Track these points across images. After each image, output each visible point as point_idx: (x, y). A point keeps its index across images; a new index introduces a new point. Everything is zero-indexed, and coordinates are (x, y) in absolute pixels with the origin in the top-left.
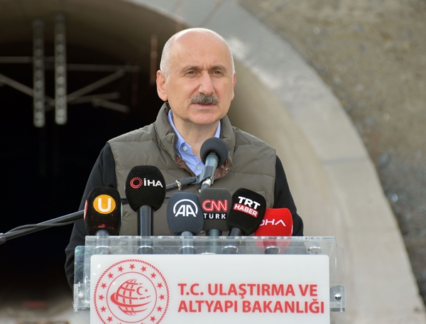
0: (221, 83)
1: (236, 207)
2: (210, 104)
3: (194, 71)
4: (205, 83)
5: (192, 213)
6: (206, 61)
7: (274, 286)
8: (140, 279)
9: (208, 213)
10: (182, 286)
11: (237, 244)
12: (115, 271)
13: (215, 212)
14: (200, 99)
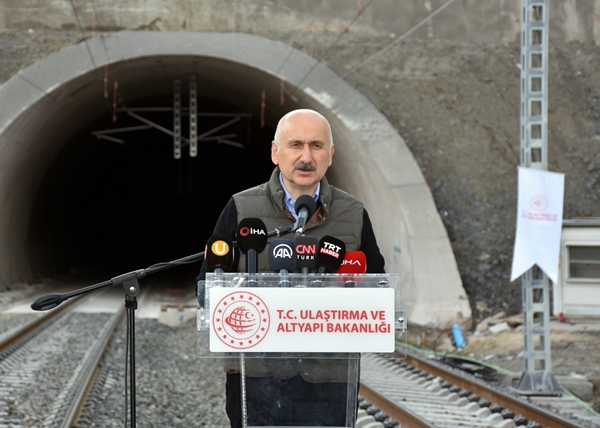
0: (318, 154)
1: (322, 250)
2: (310, 170)
3: (298, 144)
4: (305, 155)
5: (288, 255)
6: (308, 137)
7: (352, 312)
8: (248, 306)
9: (300, 255)
10: (280, 312)
11: (323, 279)
12: (228, 300)
13: (306, 254)
14: (301, 166)
